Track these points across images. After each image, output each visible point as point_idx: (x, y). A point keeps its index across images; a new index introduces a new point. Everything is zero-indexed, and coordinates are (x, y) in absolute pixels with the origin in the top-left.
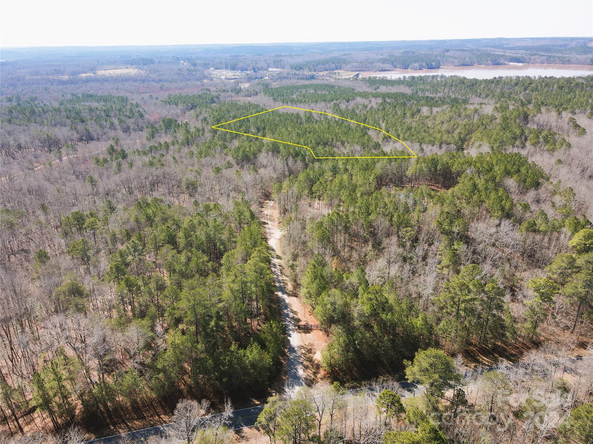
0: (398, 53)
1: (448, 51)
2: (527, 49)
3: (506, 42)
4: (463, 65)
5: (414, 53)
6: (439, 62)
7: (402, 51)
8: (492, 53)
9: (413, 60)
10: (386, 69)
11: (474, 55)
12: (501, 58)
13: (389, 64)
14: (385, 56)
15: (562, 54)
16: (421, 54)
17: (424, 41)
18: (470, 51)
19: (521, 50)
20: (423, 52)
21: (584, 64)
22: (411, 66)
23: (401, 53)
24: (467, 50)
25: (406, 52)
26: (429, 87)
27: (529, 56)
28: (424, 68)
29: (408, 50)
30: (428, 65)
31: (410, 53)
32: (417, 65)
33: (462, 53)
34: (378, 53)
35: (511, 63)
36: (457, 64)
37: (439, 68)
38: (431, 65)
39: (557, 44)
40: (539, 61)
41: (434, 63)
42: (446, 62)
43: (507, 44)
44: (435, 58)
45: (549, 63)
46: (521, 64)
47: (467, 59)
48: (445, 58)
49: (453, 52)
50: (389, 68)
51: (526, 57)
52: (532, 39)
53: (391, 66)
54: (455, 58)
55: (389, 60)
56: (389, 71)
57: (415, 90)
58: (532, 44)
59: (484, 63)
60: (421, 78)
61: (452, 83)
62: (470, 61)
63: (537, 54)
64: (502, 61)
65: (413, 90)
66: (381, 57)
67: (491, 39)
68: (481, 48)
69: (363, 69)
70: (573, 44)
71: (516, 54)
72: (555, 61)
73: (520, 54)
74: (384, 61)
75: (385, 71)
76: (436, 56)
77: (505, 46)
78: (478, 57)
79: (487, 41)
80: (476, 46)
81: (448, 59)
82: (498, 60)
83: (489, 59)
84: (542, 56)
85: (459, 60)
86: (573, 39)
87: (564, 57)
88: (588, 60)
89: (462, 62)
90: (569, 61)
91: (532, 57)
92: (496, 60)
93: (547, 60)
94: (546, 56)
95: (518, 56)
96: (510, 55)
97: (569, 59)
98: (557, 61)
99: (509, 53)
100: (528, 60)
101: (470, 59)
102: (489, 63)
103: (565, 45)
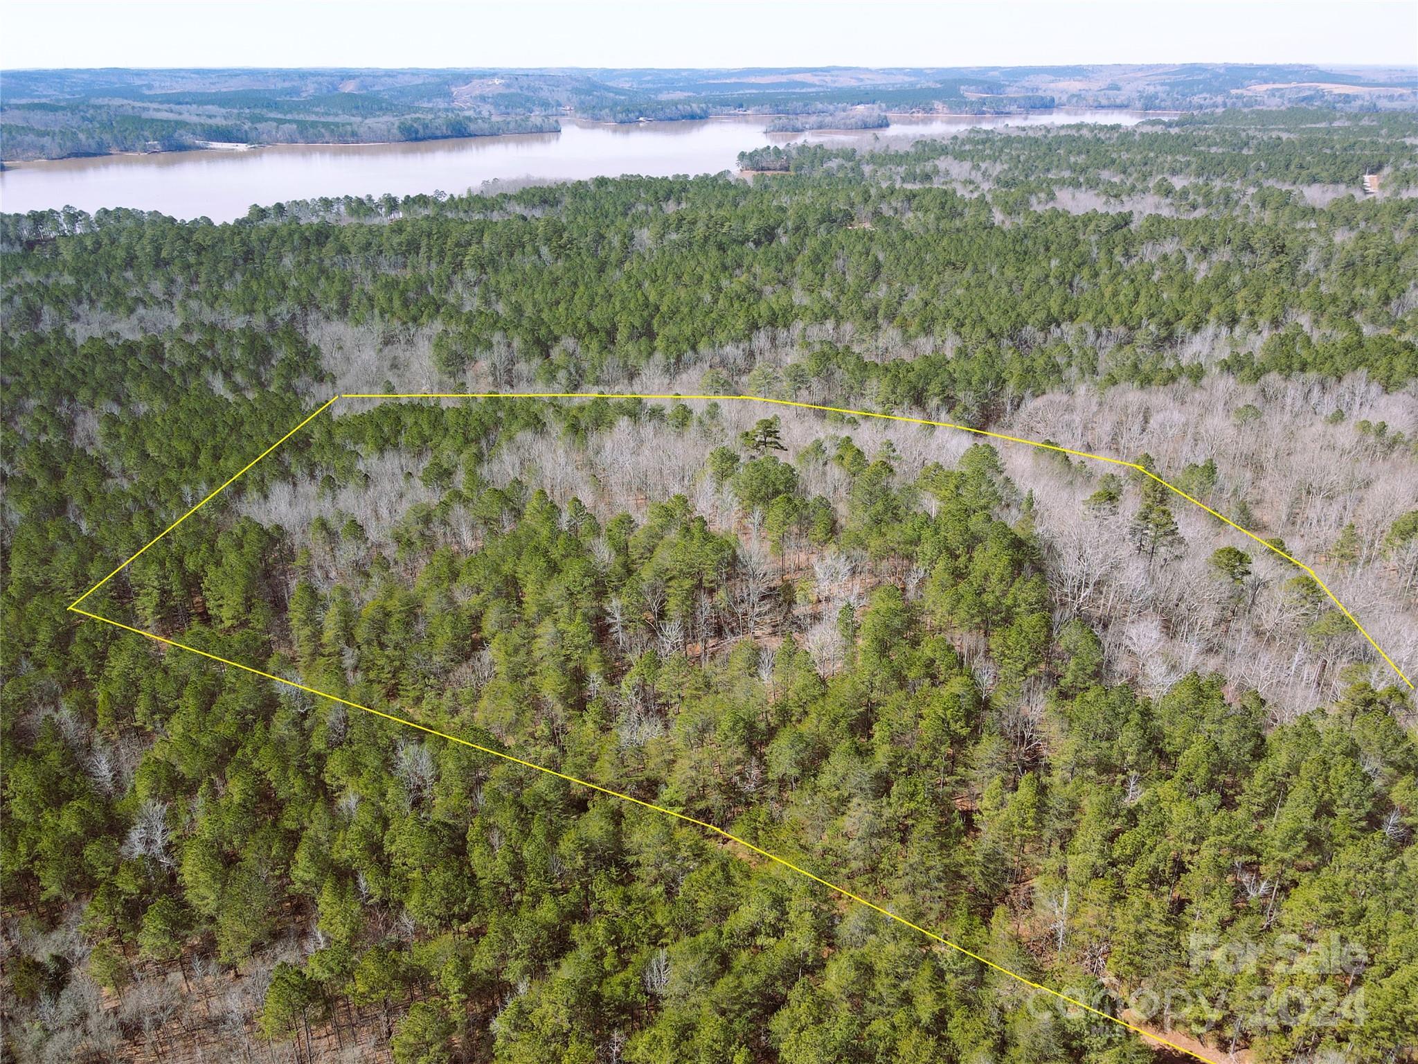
2: (223, 100)
4: (77, 155)
8: (145, 115)
11: (90, 121)
12: (181, 132)
15: (317, 114)
18: (73, 108)
19: (207, 103)
21: (388, 141)
24: (60, 108)
27: (249, 124)
33: (51, 116)
35: (216, 145)
36: (56, 151)
39: (273, 87)
40: (280, 136)
42: (16, 147)
43: (150, 87)
45: (308, 141)
46: (242, 147)
47: (80, 135)
49: (16, 112)
51: (246, 127)
54: (41, 134)
59: (138, 146)
62: (94, 146)
63: (267, 119)
64: (188, 139)
70: (310, 89)
71: (210, 117)
72: (320, 136)
73: (219, 117)
77: (147, 92)
78: (108, 126)
79: (86, 76)
80: (62, 92)
81: (19, 138)
82: (176, 135)
83: (146, 133)
84: (281, 122)
85: (58, 139)
86: (303, 75)
87: (336, 125)
88: (395, 131)
89: (69, 144)
90: (354, 134)
91: (258, 126)
92: (170, 137)
93: (301, 133)
94: (289, 121)
95: (219, 122)
96: (195, 119)
97: (349, 128)
98: (327, 134)
99: (190, 114)
100: (253, 135)
101: (90, 135)
102: (154, 146)
103: (295, 91)
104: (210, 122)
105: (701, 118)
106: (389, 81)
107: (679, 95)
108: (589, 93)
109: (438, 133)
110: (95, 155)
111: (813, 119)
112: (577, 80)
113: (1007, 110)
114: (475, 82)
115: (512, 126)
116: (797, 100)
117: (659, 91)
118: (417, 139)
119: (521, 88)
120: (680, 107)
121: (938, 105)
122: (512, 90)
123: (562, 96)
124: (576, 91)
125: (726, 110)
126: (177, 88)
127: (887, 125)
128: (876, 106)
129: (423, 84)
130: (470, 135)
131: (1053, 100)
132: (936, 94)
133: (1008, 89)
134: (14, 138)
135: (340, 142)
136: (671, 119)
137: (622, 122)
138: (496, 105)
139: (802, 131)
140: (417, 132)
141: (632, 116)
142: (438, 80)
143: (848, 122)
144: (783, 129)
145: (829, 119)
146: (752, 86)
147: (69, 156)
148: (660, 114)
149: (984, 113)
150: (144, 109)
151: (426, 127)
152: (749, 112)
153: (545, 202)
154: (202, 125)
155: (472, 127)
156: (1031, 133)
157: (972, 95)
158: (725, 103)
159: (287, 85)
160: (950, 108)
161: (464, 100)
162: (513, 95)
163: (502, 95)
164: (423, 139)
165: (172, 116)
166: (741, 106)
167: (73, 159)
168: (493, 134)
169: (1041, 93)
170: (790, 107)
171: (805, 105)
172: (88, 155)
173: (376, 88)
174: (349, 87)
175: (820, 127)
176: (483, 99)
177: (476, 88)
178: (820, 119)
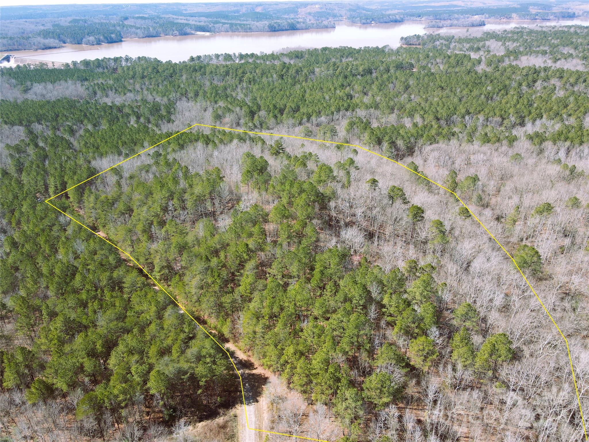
0: (65, 22)
1: (126, 19)
2: (208, 15)
3: (183, 8)
4: (149, 36)
5: (85, 22)
6: (120, 34)
7: (70, 19)
8: (176, 21)
9: (86, 31)
10: (51, 45)
11: (156, 23)
12: (187, 28)
13: (54, 38)
14: (49, 26)
15: (240, 20)
16: (96, 24)
17: (98, 6)
18: (152, 18)
19: (202, 16)
20: (97, 21)
21: (264, 31)
22: (84, 40)
23: (70, 22)
24: (148, 18)
25: (75, 21)
26: (111, 82)
27: (212, 25)
28: (103, 42)
29: (78, 18)
30: (106, 38)
31: (81, 22)
32: (92, 38)
33: (144, 21)
34: (37, 23)
35: (198, 33)
36: (142, 35)
37: (121, 41)
38: (111, 38)
39: (230, 10)
40: (223, 29)
41: (113, 36)
42: (128, 33)
43: (186, 10)
44: (113, 28)
45: (233, 31)
46: (208, 34)
47: (151, 29)
48: (125, 28)
49: (133, 20)
50: (55, 45)
51: (210, 26)
52: (206, 4)
53: (57, 41)
54: (138, 28)
55: (53, 33)
56: (55, 48)
57: (91, 89)
58: (208, 11)
59: (170, 33)
60: (99, 63)
61: (143, 72)
62: (155, 32)
63: (219, 23)
64: (188, 30)
65: (88, 89)
66: (42, 28)
67: (168, 5)
68: (162, 16)
69: (16, 47)
70: (244, 10)
71: (200, 22)
72: (238, 29)
73: (203, 21)
74: (46, 34)
75: (50, 48)
76: (114, 26)
77: (184, 12)
78: (161, 26)
79: (165, 6)
80: (155, 12)
81: (130, 29)
82: (184, 29)
83: (174, 28)
84: (224, 23)
85: (143, 30)
86: (242, 5)
87: (244, 25)
88: (266, 27)
89: (146, 32)
90: (250, 28)
91: (215, 25)
92: (182, 30)
93: (230, 28)
94: (227, 23)
95: (202, 24)
96: (194, 23)
97: (249, 26)
98: (240, 29)
99: (192, 21)
100: (213, 29)
101: (154, 28)
102: (176, 33)
103: (238, 11)
104: (199, 24)
105: (400, 22)
106: (275, 6)
107: (396, 11)
108: (354, 11)
109: (284, 28)
110: (155, 37)
111: (449, 22)
112: (352, 6)
113: (548, 18)
114: (309, 7)
115: (315, 25)
116: (446, 13)
117: (388, 10)
118: (275, 31)
119: (326, 9)
120: (391, 17)
121: (514, 15)
122: (323, 10)
123: (343, 12)
124: (350, 10)
125: (412, 18)
126: (196, 10)
127: (484, 25)
128: (483, 16)
129: (288, 8)
130: (297, 29)
131: (574, 14)
132: (515, 10)
133: (554, 8)
134: (128, 30)
135: (245, 32)
136: (386, 22)
137: (364, 24)
138: (314, 16)
139: (442, 27)
140: (275, 28)
141: (368, 21)
142: (294, 6)
143: (464, 23)
144: (433, 27)
145: (455, 22)
146: (431, 7)
147: (146, 37)
148: (382, 20)
149: (536, 19)
150: (177, 19)
151: (279, 26)
152: (423, 19)
153: (297, 57)
154: (195, 25)
155: (298, 26)
156: (544, 29)
157: (533, 10)
158: (412, 15)
159: (235, 9)
160: (520, 17)
161: (302, 15)
162: (323, 12)
163: (318, 12)
164: (278, 31)
165: (185, 22)
166: (420, 16)
167: (147, 38)
168: (307, 28)
169: (570, 11)
170: (442, 16)
171: (449, 16)
172: (152, 36)
173: (269, 10)
174: (259, 10)
175: (451, 26)
176: (310, 14)
177: (309, 9)
178: (452, 22)
